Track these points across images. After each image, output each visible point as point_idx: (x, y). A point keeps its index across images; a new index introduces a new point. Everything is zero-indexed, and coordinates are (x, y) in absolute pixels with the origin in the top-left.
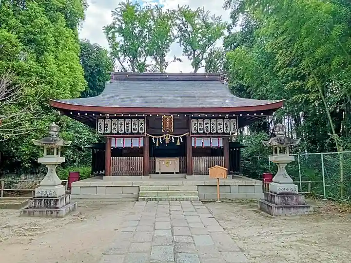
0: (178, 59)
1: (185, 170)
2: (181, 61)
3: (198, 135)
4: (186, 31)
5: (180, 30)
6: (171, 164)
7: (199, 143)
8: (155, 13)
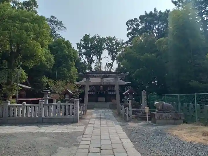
0: (106, 57)
1: (106, 101)
2: (107, 58)
3: (110, 91)
4: (109, 46)
5: (107, 45)
6: (103, 99)
7: (110, 93)
8: (97, 38)
